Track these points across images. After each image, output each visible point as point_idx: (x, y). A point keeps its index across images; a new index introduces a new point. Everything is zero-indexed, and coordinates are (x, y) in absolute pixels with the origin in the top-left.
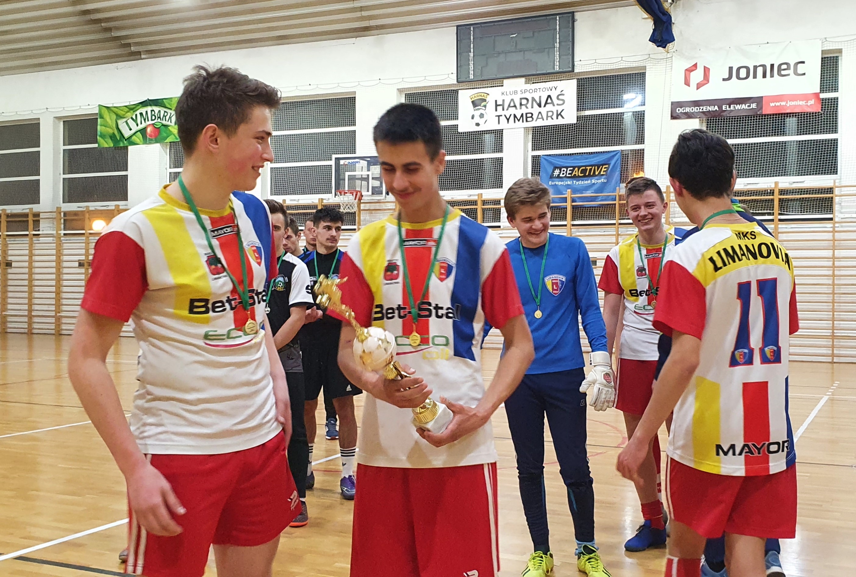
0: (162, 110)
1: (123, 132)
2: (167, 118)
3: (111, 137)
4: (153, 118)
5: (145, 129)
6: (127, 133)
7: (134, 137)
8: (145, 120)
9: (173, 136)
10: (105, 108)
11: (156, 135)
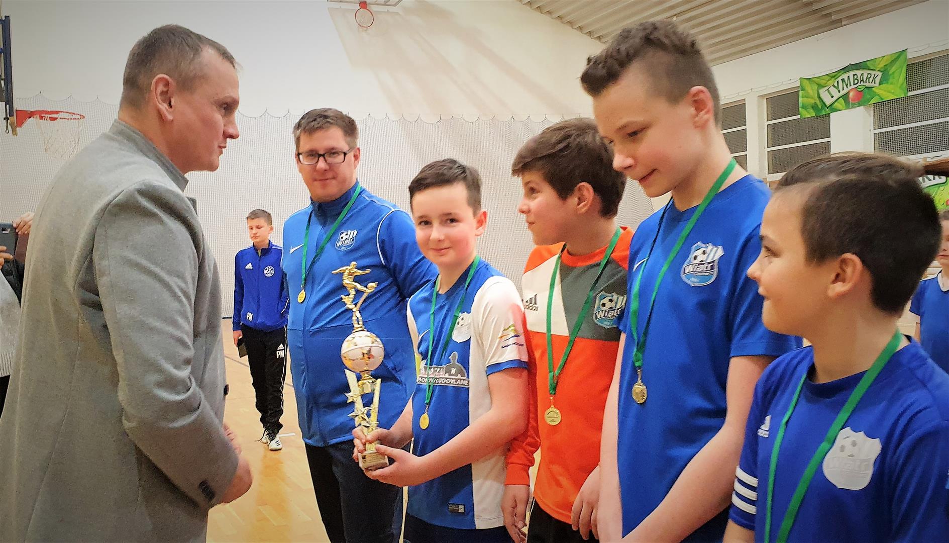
0: (865, 73)
1: (825, 100)
2: (871, 80)
3: (813, 107)
4: (856, 82)
5: (848, 93)
6: (828, 101)
7: (836, 103)
8: (847, 85)
9: (877, 97)
10: (806, 80)
11: (860, 98)
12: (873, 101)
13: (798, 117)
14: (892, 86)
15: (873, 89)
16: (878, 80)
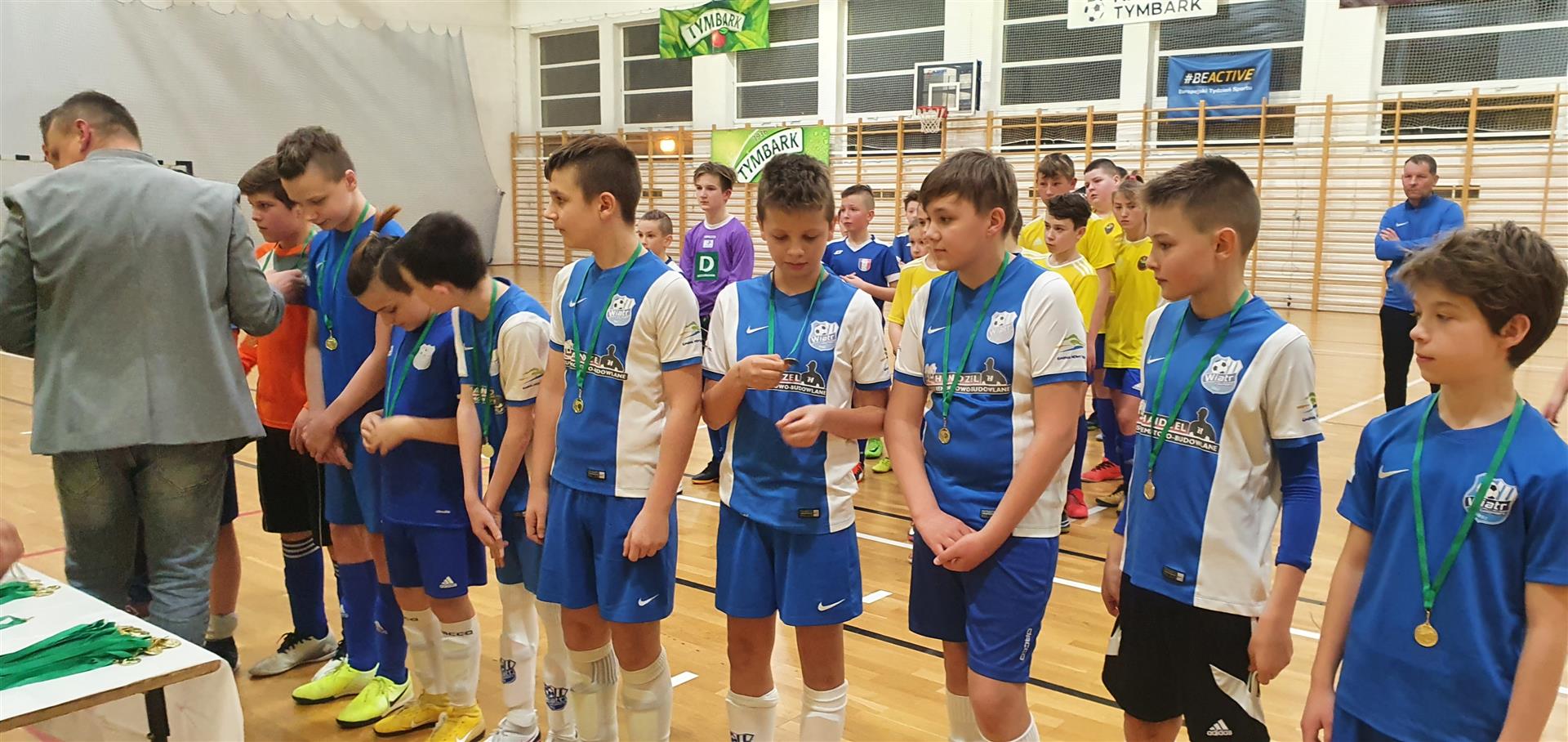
0: (729, 13)
1: (687, 40)
2: (734, 22)
3: (674, 49)
4: (719, 23)
5: (710, 36)
6: (691, 42)
7: (698, 46)
8: (710, 25)
9: (740, 44)
10: (667, 13)
11: (721, 43)
12: (735, 49)
13: (658, 56)
14: (755, 34)
15: (736, 34)
16: (741, 24)
